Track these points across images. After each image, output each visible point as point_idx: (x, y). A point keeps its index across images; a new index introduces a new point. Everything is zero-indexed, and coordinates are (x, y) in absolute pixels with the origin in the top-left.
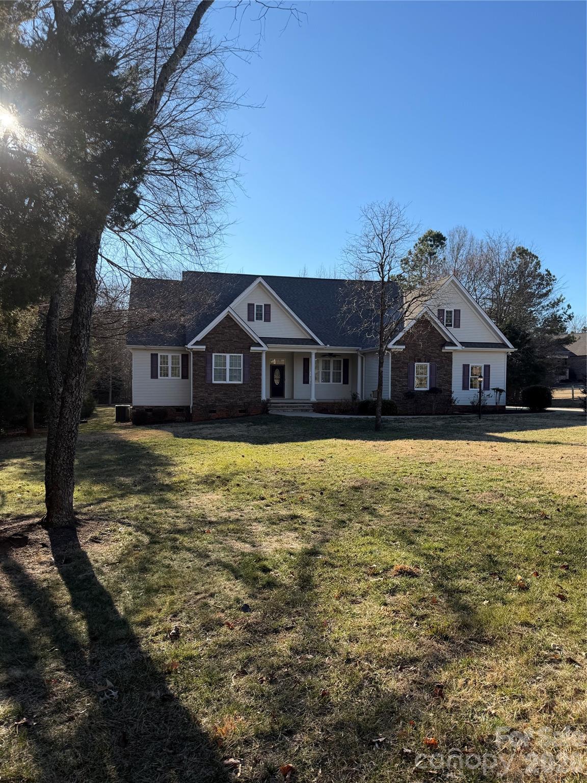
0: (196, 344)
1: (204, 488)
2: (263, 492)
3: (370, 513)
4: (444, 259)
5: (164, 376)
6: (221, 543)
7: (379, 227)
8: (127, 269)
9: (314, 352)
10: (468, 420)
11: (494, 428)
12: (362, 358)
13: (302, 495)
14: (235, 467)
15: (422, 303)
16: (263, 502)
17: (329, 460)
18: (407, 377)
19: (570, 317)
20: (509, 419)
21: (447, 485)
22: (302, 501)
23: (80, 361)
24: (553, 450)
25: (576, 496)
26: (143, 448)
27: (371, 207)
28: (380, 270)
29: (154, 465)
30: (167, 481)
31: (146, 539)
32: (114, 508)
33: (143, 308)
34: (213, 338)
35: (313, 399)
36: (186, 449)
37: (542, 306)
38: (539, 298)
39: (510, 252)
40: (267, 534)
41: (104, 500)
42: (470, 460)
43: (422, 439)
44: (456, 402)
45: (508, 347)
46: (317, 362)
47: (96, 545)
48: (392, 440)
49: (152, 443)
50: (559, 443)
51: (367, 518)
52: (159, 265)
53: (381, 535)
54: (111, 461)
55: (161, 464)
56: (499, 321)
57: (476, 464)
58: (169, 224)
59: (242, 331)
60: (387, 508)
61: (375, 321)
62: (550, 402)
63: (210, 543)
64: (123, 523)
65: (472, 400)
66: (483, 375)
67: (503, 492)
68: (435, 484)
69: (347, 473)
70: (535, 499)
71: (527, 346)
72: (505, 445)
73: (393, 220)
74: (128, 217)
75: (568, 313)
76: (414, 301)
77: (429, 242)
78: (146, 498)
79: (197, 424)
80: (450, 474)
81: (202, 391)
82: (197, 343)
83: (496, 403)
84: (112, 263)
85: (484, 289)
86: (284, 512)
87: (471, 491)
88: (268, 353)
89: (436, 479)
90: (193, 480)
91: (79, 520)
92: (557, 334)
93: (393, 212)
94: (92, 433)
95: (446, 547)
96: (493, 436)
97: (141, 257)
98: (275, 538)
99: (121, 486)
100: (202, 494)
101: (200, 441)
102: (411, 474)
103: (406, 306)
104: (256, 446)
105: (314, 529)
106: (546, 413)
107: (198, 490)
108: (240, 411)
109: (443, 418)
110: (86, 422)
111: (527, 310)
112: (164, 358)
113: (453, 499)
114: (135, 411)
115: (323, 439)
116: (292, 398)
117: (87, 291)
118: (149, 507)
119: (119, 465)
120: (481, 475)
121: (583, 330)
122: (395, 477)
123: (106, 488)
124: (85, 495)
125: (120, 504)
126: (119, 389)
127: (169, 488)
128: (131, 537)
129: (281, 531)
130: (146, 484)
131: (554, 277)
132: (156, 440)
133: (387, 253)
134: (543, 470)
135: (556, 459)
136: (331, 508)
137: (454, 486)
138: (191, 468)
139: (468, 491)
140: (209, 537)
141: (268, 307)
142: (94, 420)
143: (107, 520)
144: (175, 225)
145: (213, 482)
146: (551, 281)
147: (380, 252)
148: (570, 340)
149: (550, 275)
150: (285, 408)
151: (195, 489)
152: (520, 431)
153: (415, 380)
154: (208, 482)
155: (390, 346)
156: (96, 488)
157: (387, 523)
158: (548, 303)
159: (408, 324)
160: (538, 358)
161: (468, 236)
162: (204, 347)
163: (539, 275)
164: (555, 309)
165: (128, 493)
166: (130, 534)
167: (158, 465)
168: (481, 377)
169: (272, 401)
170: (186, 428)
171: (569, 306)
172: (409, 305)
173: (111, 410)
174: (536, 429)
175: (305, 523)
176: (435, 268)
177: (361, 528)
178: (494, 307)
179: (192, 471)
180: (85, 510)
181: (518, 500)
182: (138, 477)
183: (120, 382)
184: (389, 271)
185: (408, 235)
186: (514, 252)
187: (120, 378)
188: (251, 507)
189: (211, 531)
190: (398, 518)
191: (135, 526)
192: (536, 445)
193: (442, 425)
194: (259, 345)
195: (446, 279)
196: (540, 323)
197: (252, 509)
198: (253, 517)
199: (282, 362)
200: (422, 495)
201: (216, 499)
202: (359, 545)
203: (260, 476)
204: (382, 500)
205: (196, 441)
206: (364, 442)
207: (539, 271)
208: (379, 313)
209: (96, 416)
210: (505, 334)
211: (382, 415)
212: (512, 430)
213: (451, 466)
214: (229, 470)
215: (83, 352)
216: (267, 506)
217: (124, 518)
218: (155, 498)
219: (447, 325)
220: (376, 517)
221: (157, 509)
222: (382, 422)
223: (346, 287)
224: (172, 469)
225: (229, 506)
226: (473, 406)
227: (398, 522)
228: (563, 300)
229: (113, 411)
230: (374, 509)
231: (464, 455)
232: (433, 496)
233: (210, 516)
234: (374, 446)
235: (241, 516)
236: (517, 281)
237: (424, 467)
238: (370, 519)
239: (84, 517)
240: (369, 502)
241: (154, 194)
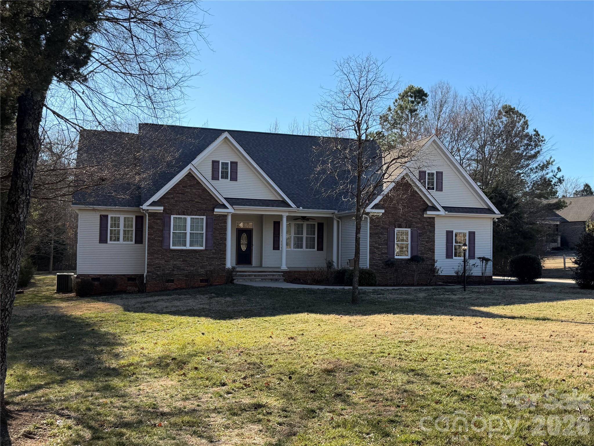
0: (152, 204)
1: (157, 372)
2: (224, 377)
3: (344, 401)
4: (426, 116)
5: (115, 240)
6: (174, 439)
7: (356, 83)
8: (75, 121)
9: (285, 215)
10: (452, 292)
11: (480, 301)
12: (338, 222)
13: (268, 380)
14: (193, 347)
15: (402, 164)
16: (224, 388)
17: (300, 339)
18: (387, 244)
19: (560, 181)
20: (496, 291)
21: (427, 367)
22: (268, 387)
23: (18, 230)
24: (541, 327)
25: (564, 380)
26: (88, 325)
27: (348, 61)
28: (357, 128)
29: (100, 345)
30: (114, 364)
31: (87, 434)
32: (51, 397)
33: (93, 167)
34: (172, 198)
35: (284, 267)
36: (137, 326)
37: (531, 169)
38: (528, 159)
39: (495, 111)
40: (227, 427)
41: (40, 387)
42: (453, 338)
43: (403, 313)
44: (439, 272)
45: (494, 213)
46: (289, 226)
47: (29, 441)
48: (370, 314)
49: (98, 319)
50: (548, 319)
51: (340, 406)
52: (112, 117)
53: (354, 427)
54: (49, 340)
55: (108, 344)
56: (485, 184)
57: (459, 343)
58: (124, 73)
59: (205, 190)
60: (361, 395)
61: (351, 182)
62: (540, 272)
63: (161, 439)
64: (62, 415)
65: (456, 270)
66: (467, 243)
67: (487, 376)
68: (414, 365)
69: (319, 353)
70: (521, 384)
71: (515, 211)
72: (490, 320)
73: (370, 76)
74: (78, 70)
75: (558, 176)
76: (393, 162)
77: (410, 99)
78: (89, 385)
79: (151, 296)
80: (430, 354)
81: (158, 258)
82: (154, 204)
83: (483, 274)
84: (59, 116)
85: (468, 150)
86: (247, 401)
87: (453, 374)
88: (234, 216)
89: (415, 361)
90: (145, 363)
91: (11, 412)
92: (547, 198)
93: (370, 67)
94: (29, 306)
95: (424, 439)
96: (479, 311)
97: (92, 109)
98: (236, 431)
99: (59, 370)
100: (153, 380)
101: (154, 316)
102: (389, 354)
103: (385, 167)
104: (218, 321)
105: (280, 420)
106: (536, 285)
107: (150, 374)
108: (202, 281)
109: (425, 290)
110: (22, 292)
111: (515, 173)
112: (115, 221)
113: (433, 383)
114: (80, 280)
115: (294, 313)
116: (261, 266)
117: (28, 152)
118: (92, 396)
119: (59, 344)
120: (464, 356)
121: (574, 194)
122: (371, 358)
123: (43, 373)
124: (18, 381)
125: (59, 392)
126: (62, 254)
127: (115, 372)
128: (70, 432)
129: (243, 423)
130: (89, 368)
131: (543, 137)
132: (103, 315)
133: (364, 111)
134: (530, 350)
135: (544, 338)
136: (300, 395)
137: (435, 369)
138: (143, 348)
139: (449, 374)
140: (159, 431)
141: (234, 164)
142: (31, 289)
143: (43, 411)
144: (131, 75)
145: (168, 365)
146: (539, 142)
147: (356, 109)
148: (560, 205)
149: (539, 135)
150: (253, 277)
151: (147, 374)
152: (508, 305)
153: (396, 246)
154: (162, 364)
155: (368, 209)
156: (31, 373)
157: (361, 412)
158: (536, 165)
159: (387, 187)
160: (527, 224)
161: (451, 93)
162: (162, 208)
163: (527, 135)
164: (544, 172)
165: (68, 378)
166: (70, 428)
167: (104, 345)
168: (465, 245)
169: (238, 269)
170: (139, 300)
171: (559, 169)
172: (388, 167)
173: (52, 279)
174: (524, 303)
175: (271, 413)
176: (417, 126)
177: (332, 418)
178: (479, 169)
179: (143, 351)
180: (17, 399)
181: (503, 384)
182: (80, 360)
183: (63, 247)
184: (366, 130)
185: (387, 92)
186: (500, 111)
187: (63, 241)
188: (210, 395)
189: (162, 424)
190: (374, 406)
191: (75, 418)
192: (523, 321)
193: (425, 298)
194: (224, 207)
195: (427, 140)
196: (528, 187)
197: (211, 398)
198: (212, 408)
199: (250, 225)
200: (401, 378)
201: (170, 386)
202: (329, 438)
203: (221, 358)
204: (356, 385)
205: (150, 316)
206: (339, 317)
207: (526, 131)
208: (356, 174)
209: (34, 285)
210: (490, 199)
211: (360, 285)
212: (499, 304)
213: (432, 345)
214: (187, 350)
215: (22, 220)
216: (228, 393)
217: (63, 409)
218: (100, 384)
219: (429, 188)
220: (349, 405)
221: (101, 398)
222: (359, 293)
223: (320, 146)
224: (120, 349)
225: (185, 393)
226: (458, 277)
227: (373, 410)
228: (552, 162)
229: (54, 279)
230: (348, 396)
231: (446, 333)
232: (412, 379)
233: (162, 407)
234: (350, 322)
235: (198, 406)
236: (503, 142)
237: (403, 347)
238: (343, 407)
239: (16, 408)
240: (341, 387)
241: (109, 41)
